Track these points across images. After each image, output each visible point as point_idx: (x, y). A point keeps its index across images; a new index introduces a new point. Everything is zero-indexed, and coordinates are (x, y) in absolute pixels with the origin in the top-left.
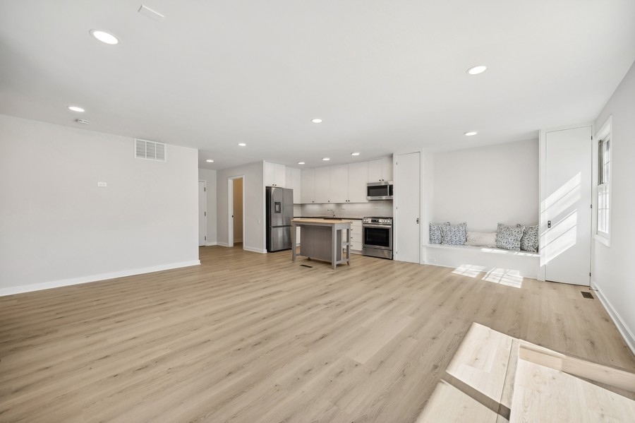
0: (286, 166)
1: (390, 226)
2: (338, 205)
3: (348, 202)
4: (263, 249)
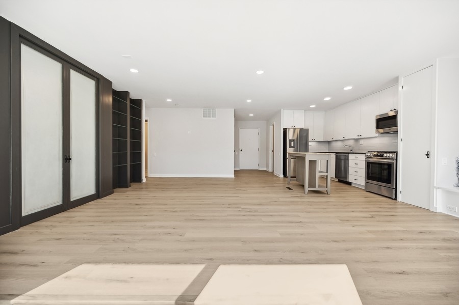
1: (394, 161)
4: (281, 174)
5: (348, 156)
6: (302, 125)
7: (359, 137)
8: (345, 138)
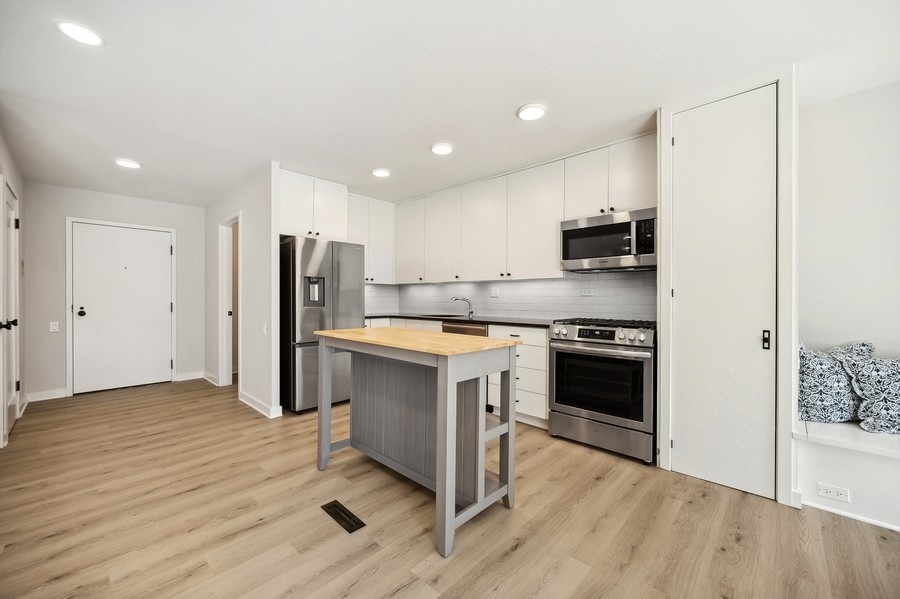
0: (351, 189)
1: (648, 355)
2: (482, 285)
3: (506, 279)
4: (271, 405)
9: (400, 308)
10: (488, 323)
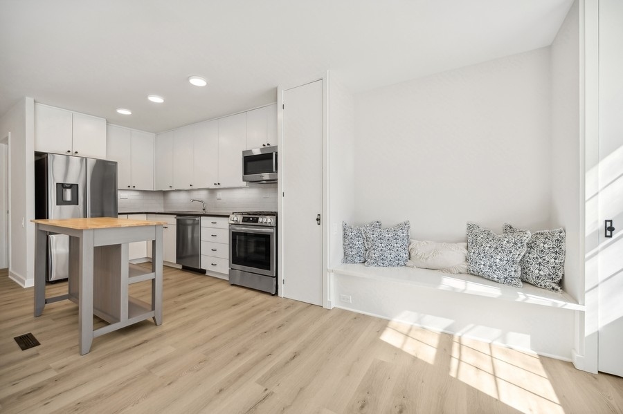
1: (273, 230)
4: (25, 277)
5: (199, 223)
6: (100, 152)
7: (217, 187)
8: (194, 187)
9: (164, 207)
10: (200, 215)
